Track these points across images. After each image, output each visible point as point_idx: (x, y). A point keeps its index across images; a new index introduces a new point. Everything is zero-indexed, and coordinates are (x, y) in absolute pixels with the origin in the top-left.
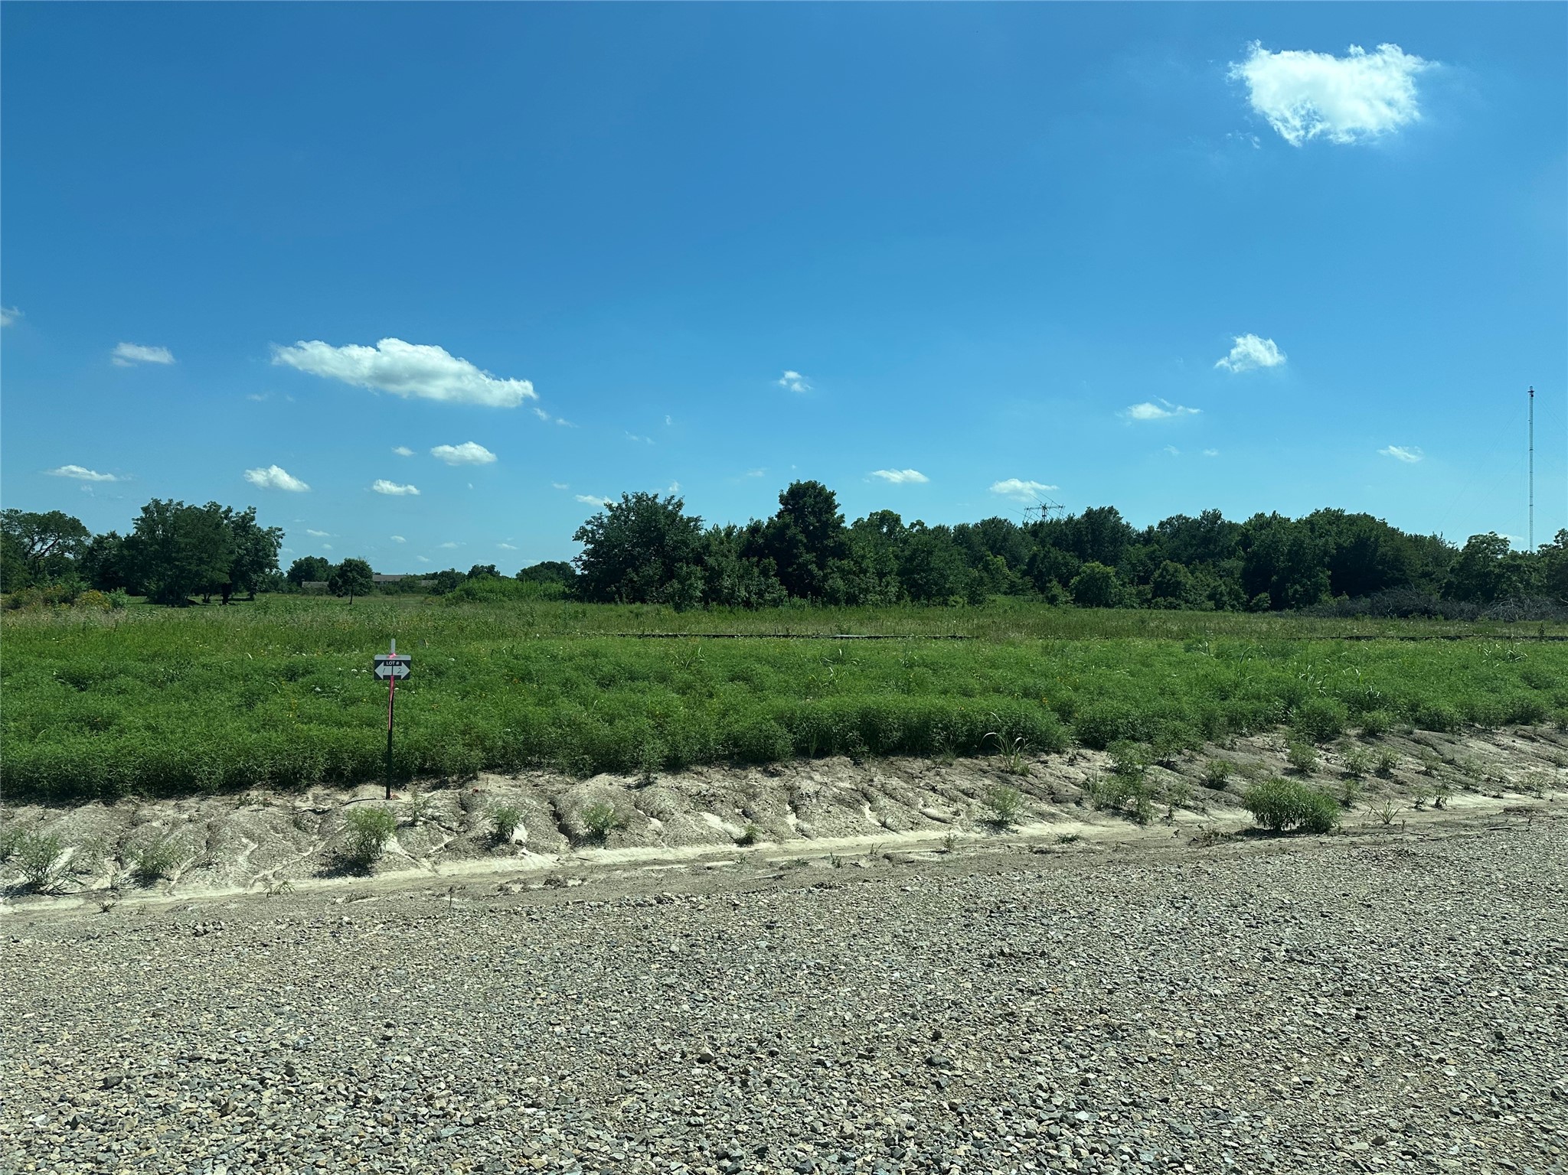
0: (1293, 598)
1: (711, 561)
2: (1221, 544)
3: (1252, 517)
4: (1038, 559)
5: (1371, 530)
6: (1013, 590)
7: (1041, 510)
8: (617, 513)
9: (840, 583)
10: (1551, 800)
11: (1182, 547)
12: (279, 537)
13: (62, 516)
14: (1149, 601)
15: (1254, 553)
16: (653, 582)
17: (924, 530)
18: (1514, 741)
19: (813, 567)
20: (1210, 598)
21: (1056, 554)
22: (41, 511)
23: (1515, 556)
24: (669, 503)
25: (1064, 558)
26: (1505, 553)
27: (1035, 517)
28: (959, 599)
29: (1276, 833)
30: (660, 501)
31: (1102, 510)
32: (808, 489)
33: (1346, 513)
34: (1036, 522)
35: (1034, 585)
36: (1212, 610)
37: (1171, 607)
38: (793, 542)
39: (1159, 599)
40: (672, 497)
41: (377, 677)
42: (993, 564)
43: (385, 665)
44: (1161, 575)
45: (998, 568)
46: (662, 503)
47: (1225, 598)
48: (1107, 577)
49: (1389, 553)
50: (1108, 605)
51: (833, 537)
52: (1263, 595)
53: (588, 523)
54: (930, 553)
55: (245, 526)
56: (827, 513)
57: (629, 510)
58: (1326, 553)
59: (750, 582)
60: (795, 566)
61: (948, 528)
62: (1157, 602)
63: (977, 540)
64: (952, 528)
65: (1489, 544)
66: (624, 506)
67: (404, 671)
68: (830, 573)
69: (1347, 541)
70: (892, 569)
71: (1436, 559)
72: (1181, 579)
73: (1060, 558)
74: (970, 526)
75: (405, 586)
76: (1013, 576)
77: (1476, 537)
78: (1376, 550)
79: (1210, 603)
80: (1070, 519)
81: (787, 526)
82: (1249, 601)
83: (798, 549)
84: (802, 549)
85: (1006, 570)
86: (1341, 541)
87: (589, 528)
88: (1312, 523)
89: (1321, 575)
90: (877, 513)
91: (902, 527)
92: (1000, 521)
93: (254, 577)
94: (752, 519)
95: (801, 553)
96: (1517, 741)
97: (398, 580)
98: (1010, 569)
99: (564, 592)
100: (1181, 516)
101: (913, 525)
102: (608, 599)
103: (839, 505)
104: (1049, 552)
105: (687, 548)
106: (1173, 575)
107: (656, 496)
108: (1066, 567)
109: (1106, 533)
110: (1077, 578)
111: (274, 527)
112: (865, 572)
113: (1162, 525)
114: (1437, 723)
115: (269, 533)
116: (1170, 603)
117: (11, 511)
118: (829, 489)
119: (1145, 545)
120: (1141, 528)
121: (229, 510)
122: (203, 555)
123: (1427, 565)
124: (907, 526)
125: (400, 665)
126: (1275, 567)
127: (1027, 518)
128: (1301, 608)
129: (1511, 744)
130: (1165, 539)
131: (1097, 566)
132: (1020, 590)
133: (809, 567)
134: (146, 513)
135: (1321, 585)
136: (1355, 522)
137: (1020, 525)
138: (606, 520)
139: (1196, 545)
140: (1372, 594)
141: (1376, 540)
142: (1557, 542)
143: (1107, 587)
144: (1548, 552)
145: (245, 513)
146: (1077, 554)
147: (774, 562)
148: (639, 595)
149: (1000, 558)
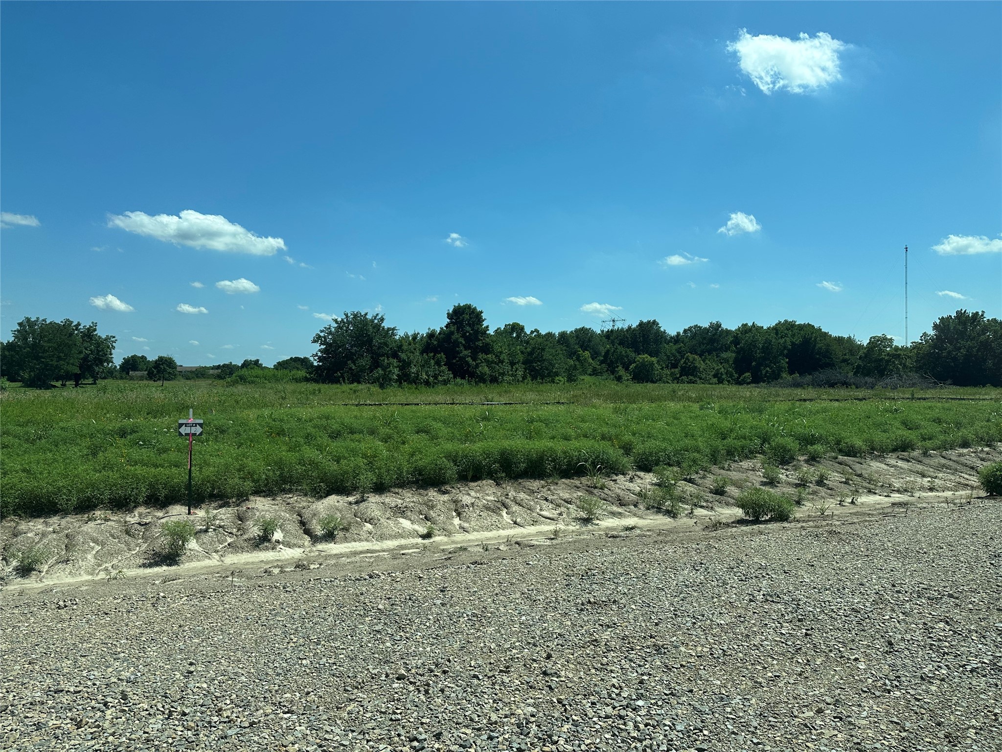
0: (765, 376)
1: (403, 356)
2: (721, 343)
3: (740, 326)
4: (610, 353)
5: (812, 333)
6: (595, 373)
8: (341, 325)
9: (487, 370)
10: (919, 498)
11: (698, 345)
12: (113, 342)
14: (677, 379)
15: (741, 348)
16: (365, 369)
17: (539, 335)
18: (897, 462)
19: (469, 359)
20: (715, 376)
21: (621, 350)
23: (897, 348)
24: (375, 318)
25: (626, 352)
26: (891, 347)
27: (608, 327)
29: (756, 521)
30: (369, 317)
31: (649, 322)
32: (465, 309)
33: (797, 323)
34: (608, 330)
35: (608, 370)
36: (716, 384)
37: (691, 382)
38: (456, 344)
39: (683, 377)
40: (377, 314)
41: (180, 434)
42: (582, 357)
43: (186, 426)
44: (685, 363)
45: (586, 359)
46: (371, 318)
47: (724, 376)
48: (652, 364)
49: (823, 347)
50: (653, 382)
51: (482, 340)
52: (747, 374)
53: (322, 331)
54: (543, 350)
55: (90, 335)
56: (477, 324)
57: (349, 323)
58: (785, 348)
59: (429, 369)
60: (457, 359)
61: (554, 334)
62: (682, 379)
63: (572, 341)
64: (557, 334)
65: (882, 342)
66: (345, 320)
67: (199, 430)
68: (480, 363)
69: (798, 340)
70: (519, 360)
71: (851, 351)
72: (697, 364)
73: (624, 352)
74: (568, 332)
75: (199, 373)
76: (595, 364)
77: (874, 337)
78: (815, 346)
79: (714, 379)
80: (630, 328)
81: (452, 333)
82: (738, 378)
83: (459, 347)
84: (462, 348)
85: (590, 360)
86: (794, 340)
87: (322, 335)
88: (776, 330)
89: (782, 361)
90: (509, 325)
91: (526, 333)
92: (587, 329)
93: (96, 369)
94: (429, 329)
95: (461, 350)
96: (899, 462)
97: (194, 370)
98: (593, 359)
99: (306, 377)
100: (697, 325)
101: (532, 332)
102: (335, 381)
103: (485, 319)
104: (616, 349)
105: (387, 347)
106: (692, 363)
107: (366, 314)
108: (627, 358)
109: (652, 336)
110: (634, 365)
111: (110, 335)
112: (502, 362)
113: (685, 331)
114: (851, 452)
115: (106, 339)
116: (691, 380)
118: (479, 309)
119: (675, 344)
120: (673, 333)
122: (61, 354)
123: (845, 355)
124: (528, 333)
125: (196, 426)
126: (754, 357)
128: (769, 382)
129: (896, 464)
130: (687, 340)
131: (646, 357)
132: (599, 372)
133: (467, 359)
134: (21, 327)
135: (782, 368)
136: (802, 328)
137: (599, 332)
138: (333, 330)
139: (706, 343)
140: (813, 373)
141: (815, 340)
142: (922, 340)
143: (652, 370)
144: (916, 346)
145: (90, 326)
146: (634, 349)
147: (444, 356)
148: (356, 378)
149: (586, 352)
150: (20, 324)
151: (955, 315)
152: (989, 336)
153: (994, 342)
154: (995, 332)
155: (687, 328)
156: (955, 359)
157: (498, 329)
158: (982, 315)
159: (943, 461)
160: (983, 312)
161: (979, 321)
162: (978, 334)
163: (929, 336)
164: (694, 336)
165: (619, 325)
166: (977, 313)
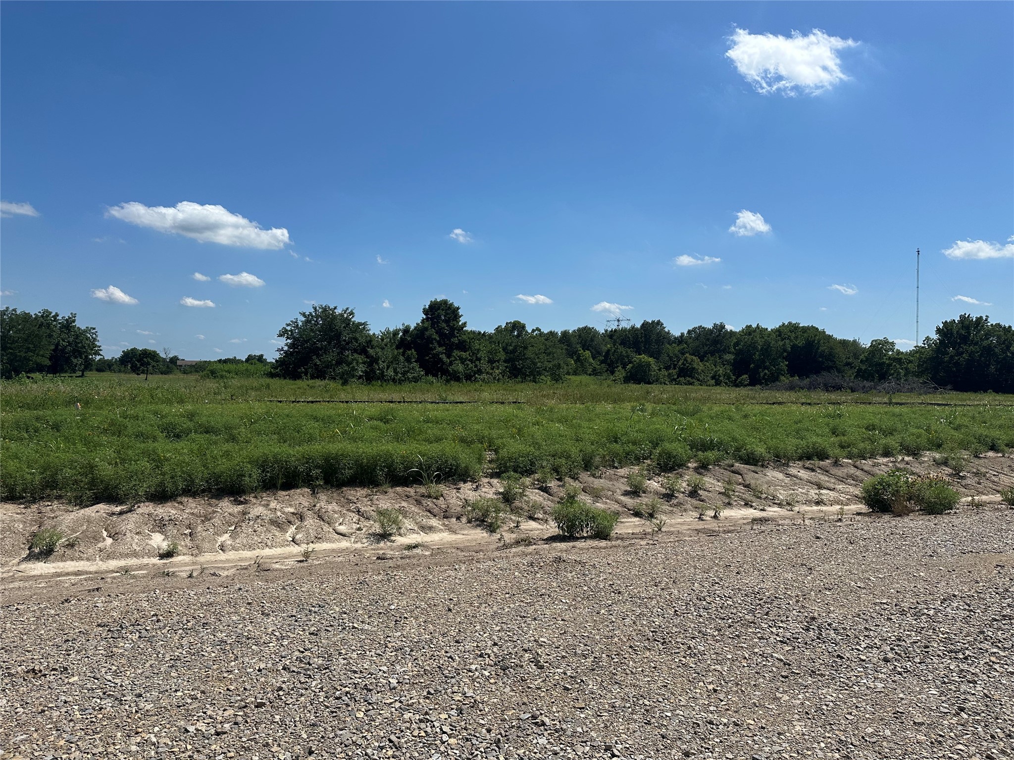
0: (764, 378)
1: (371, 351)
2: (725, 344)
3: (744, 327)
4: (611, 352)
5: (816, 336)
6: (595, 373)
7: (616, 322)
8: (308, 319)
9: (461, 368)
10: (798, 512)
11: (701, 346)
12: (93, 333)
14: (675, 380)
15: (740, 350)
16: (332, 365)
17: (541, 334)
18: (799, 472)
19: (443, 357)
20: (713, 378)
21: (622, 349)
23: (898, 352)
24: (345, 313)
25: (627, 352)
26: (893, 351)
27: (613, 326)
28: (546, 378)
29: (571, 538)
30: (338, 311)
31: (653, 322)
32: (441, 304)
33: (801, 325)
34: (612, 329)
35: (608, 370)
36: (713, 386)
37: (688, 383)
38: (430, 340)
39: (681, 379)
40: (347, 309)
42: (583, 356)
44: (683, 364)
45: (586, 359)
46: (340, 312)
47: (721, 378)
48: (649, 365)
49: (826, 350)
50: (649, 383)
51: (457, 337)
52: (745, 376)
53: (288, 325)
54: (525, 348)
55: (68, 326)
56: (453, 320)
57: (317, 316)
58: (785, 350)
59: (397, 366)
60: (431, 356)
61: (557, 333)
63: (574, 340)
64: (559, 333)
65: (883, 345)
66: (314, 314)
68: (454, 361)
69: (800, 343)
70: (500, 358)
71: (855, 354)
72: (695, 366)
73: (624, 352)
74: (571, 332)
76: (595, 363)
77: (876, 341)
78: (818, 348)
79: (712, 381)
80: (633, 327)
81: (426, 329)
82: (736, 380)
83: (433, 344)
84: (436, 344)
85: (591, 360)
86: (797, 343)
87: (289, 328)
88: (779, 332)
89: (782, 364)
90: (510, 323)
91: (527, 332)
92: (590, 328)
93: (75, 361)
94: (403, 324)
95: (435, 347)
96: (802, 471)
97: (194, 364)
98: (593, 360)
99: (271, 372)
100: (701, 326)
101: (533, 331)
102: (295, 376)
103: (462, 315)
104: (617, 349)
105: (357, 343)
106: (690, 364)
107: (335, 308)
108: (628, 358)
109: (654, 337)
110: (631, 365)
111: (90, 327)
112: (479, 359)
113: (689, 332)
115: (85, 331)
116: (688, 381)
118: (456, 305)
119: (678, 345)
120: (677, 334)
121: (57, 315)
122: (30, 346)
123: (849, 358)
124: (530, 331)
126: (753, 359)
127: (607, 327)
128: (767, 385)
129: (796, 473)
130: (691, 341)
131: (644, 358)
132: (599, 372)
133: (440, 356)
135: (781, 370)
136: (806, 331)
138: (300, 324)
139: (709, 345)
140: (811, 376)
141: (819, 342)
142: (924, 344)
143: (649, 371)
144: (919, 351)
145: (69, 317)
146: (635, 350)
147: (415, 353)
148: (320, 374)
149: (587, 352)
151: (959, 319)
152: (992, 341)
153: (997, 348)
154: (999, 337)
155: (691, 328)
156: (957, 364)
157: (499, 327)
158: (986, 320)
159: (852, 470)
160: (987, 316)
161: (983, 326)
162: (981, 339)
163: (931, 341)
164: (697, 338)
165: (625, 325)
166: (981, 317)
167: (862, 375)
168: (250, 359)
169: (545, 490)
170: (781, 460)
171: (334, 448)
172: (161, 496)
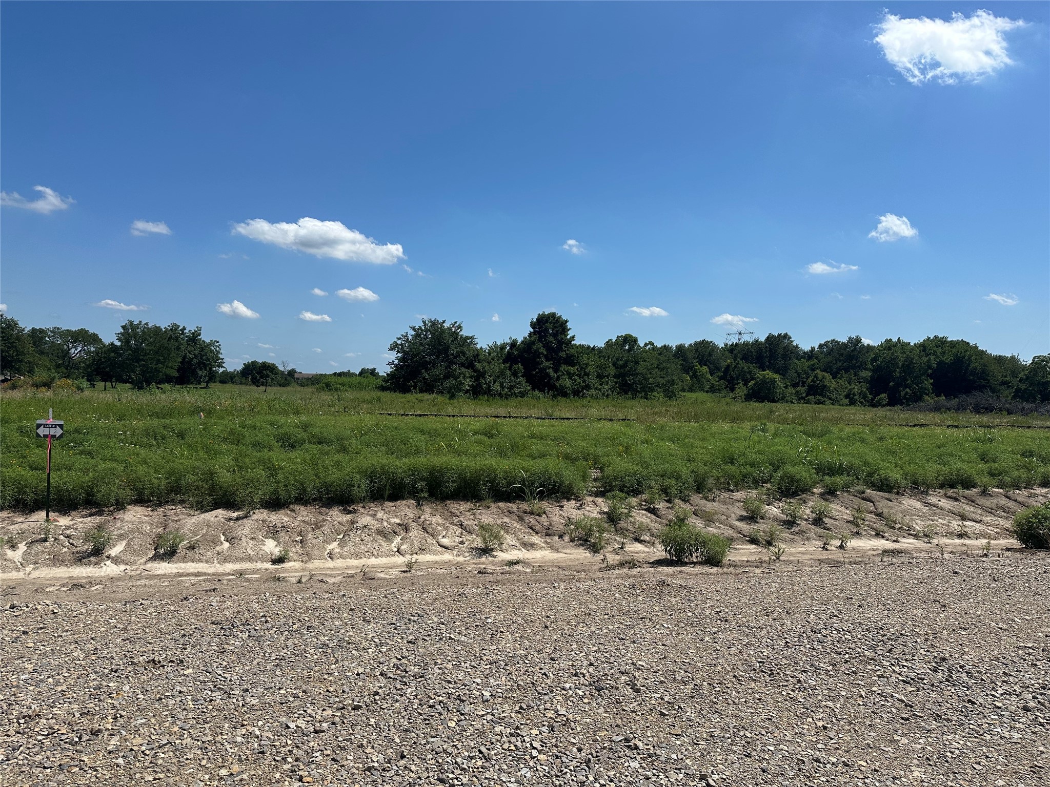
0: (905, 398)
1: (478, 365)
2: (861, 360)
3: (883, 341)
4: (731, 368)
5: (966, 351)
6: (713, 390)
7: (737, 335)
8: (418, 333)
9: (568, 383)
10: (937, 545)
11: (834, 362)
12: (217, 346)
13: (87, 332)
14: (803, 398)
15: (878, 366)
16: (439, 379)
17: (654, 348)
18: (939, 501)
19: (550, 371)
20: (847, 396)
21: (743, 365)
22: (74, 328)
24: (453, 327)
25: (749, 368)
27: (734, 340)
28: (659, 395)
29: (679, 562)
30: (446, 325)
31: (779, 335)
32: (549, 317)
33: (949, 339)
34: (733, 343)
35: (727, 387)
36: (847, 405)
37: (819, 402)
38: (537, 354)
39: (810, 397)
40: (456, 322)
41: (38, 435)
42: (700, 372)
43: (44, 427)
44: (813, 381)
45: (703, 375)
46: (448, 326)
47: (856, 397)
48: (773, 381)
49: (978, 368)
50: (774, 401)
51: (565, 351)
52: (883, 395)
53: (398, 339)
54: (637, 363)
55: (195, 339)
56: (561, 334)
57: (426, 331)
58: (930, 367)
59: (504, 380)
60: (537, 370)
61: (672, 346)
62: (809, 399)
63: (690, 355)
64: (674, 347)
65: (1047, 362)
66: (423, 328)
67: (58, 432)
68: (562, 375)
69: (948, 359)
70: (610, 373)
71: (1013, 372)
72: (827, 383)
73: (746, 368)
74: (686, 346)
76: (714, 380)
77: (1038, 357)
78: (969, 365)
79: (845, 400)
80: (756, 341)
81: (533, 343)
82: (872, 399)
83: (540, 358)
84: (543, 359)
85: (709, 376)
86: (944, 359)
87: (399, 342)
88: (923, 347)
89: (926, 382)
90: (621, 336)
91: (639, 346)
92: (708, 342)
93: (200, 373)
94: (511, 338)
95: (542, 361)
96: (943, 500)
98: (711, 375)
99: (382, 385)
100: (834, 340)
101: (646, 345)
102: (405, 390)
103: (570, 329)
104: (738, 364)
105: (464, 357)
106: (821, 381)
107: (444, 322)
108: (750, 374)
109: (780, 352)
110: (753, 382)
111: (214, 340)
112: (588, 375)
113: (821, 346)
115: (210, 344)
116: (818, 400)
117: (55, 328)
118: (564, 318)
119: (808, 360)
120: (806, 348)
121: (184, 329)
122: (160, 358)
123: (1005, 377)
124: (642, 345)
125: (56, 427)
126: (893, 376)
127: (728, 341)
128: (909, 405)
129: (937, 502)
130: (822, 355)
131: (769, 374)
132: (717, 389)
133: (547, 371)
134: (124, 330)
135: (925, 389)
136: (955, 346)
137: (721, 345)
138: (410, 337)
139: (843, 360)
140: (959, 396)
141: (970, 358)
143: (774, 388)
145: (195, 330)
146: (758, 365)
147: (521, 367)
148: (428, 388)
149: (704, 367)
150: (123, 327)
155: (822, 342)
157: (609, 341)
159: (1003, 501)
164: (830, 352)
165: (748, 338)
167: (1020, 395)
168: (363, 372)
169: (653, 511)
170: (919, 487)
171: (439, 461)
172: (274, 504)
